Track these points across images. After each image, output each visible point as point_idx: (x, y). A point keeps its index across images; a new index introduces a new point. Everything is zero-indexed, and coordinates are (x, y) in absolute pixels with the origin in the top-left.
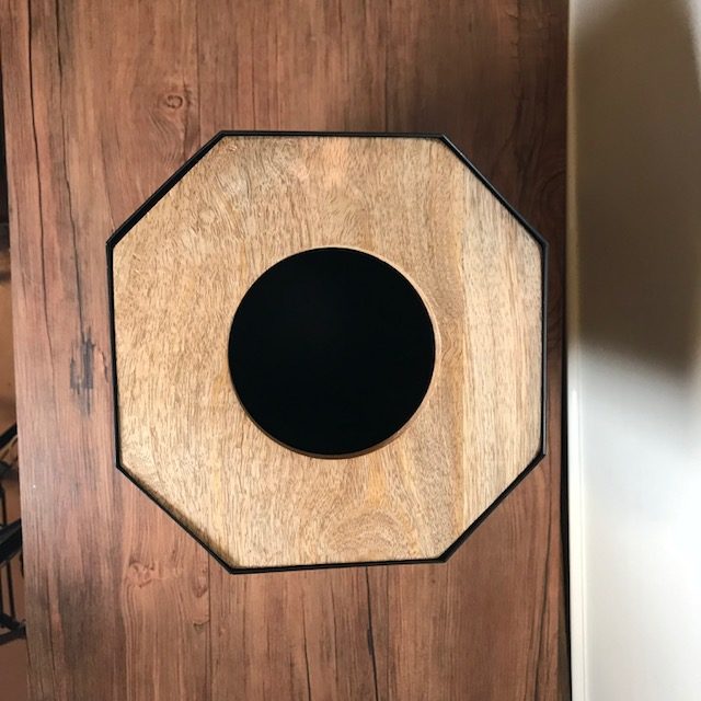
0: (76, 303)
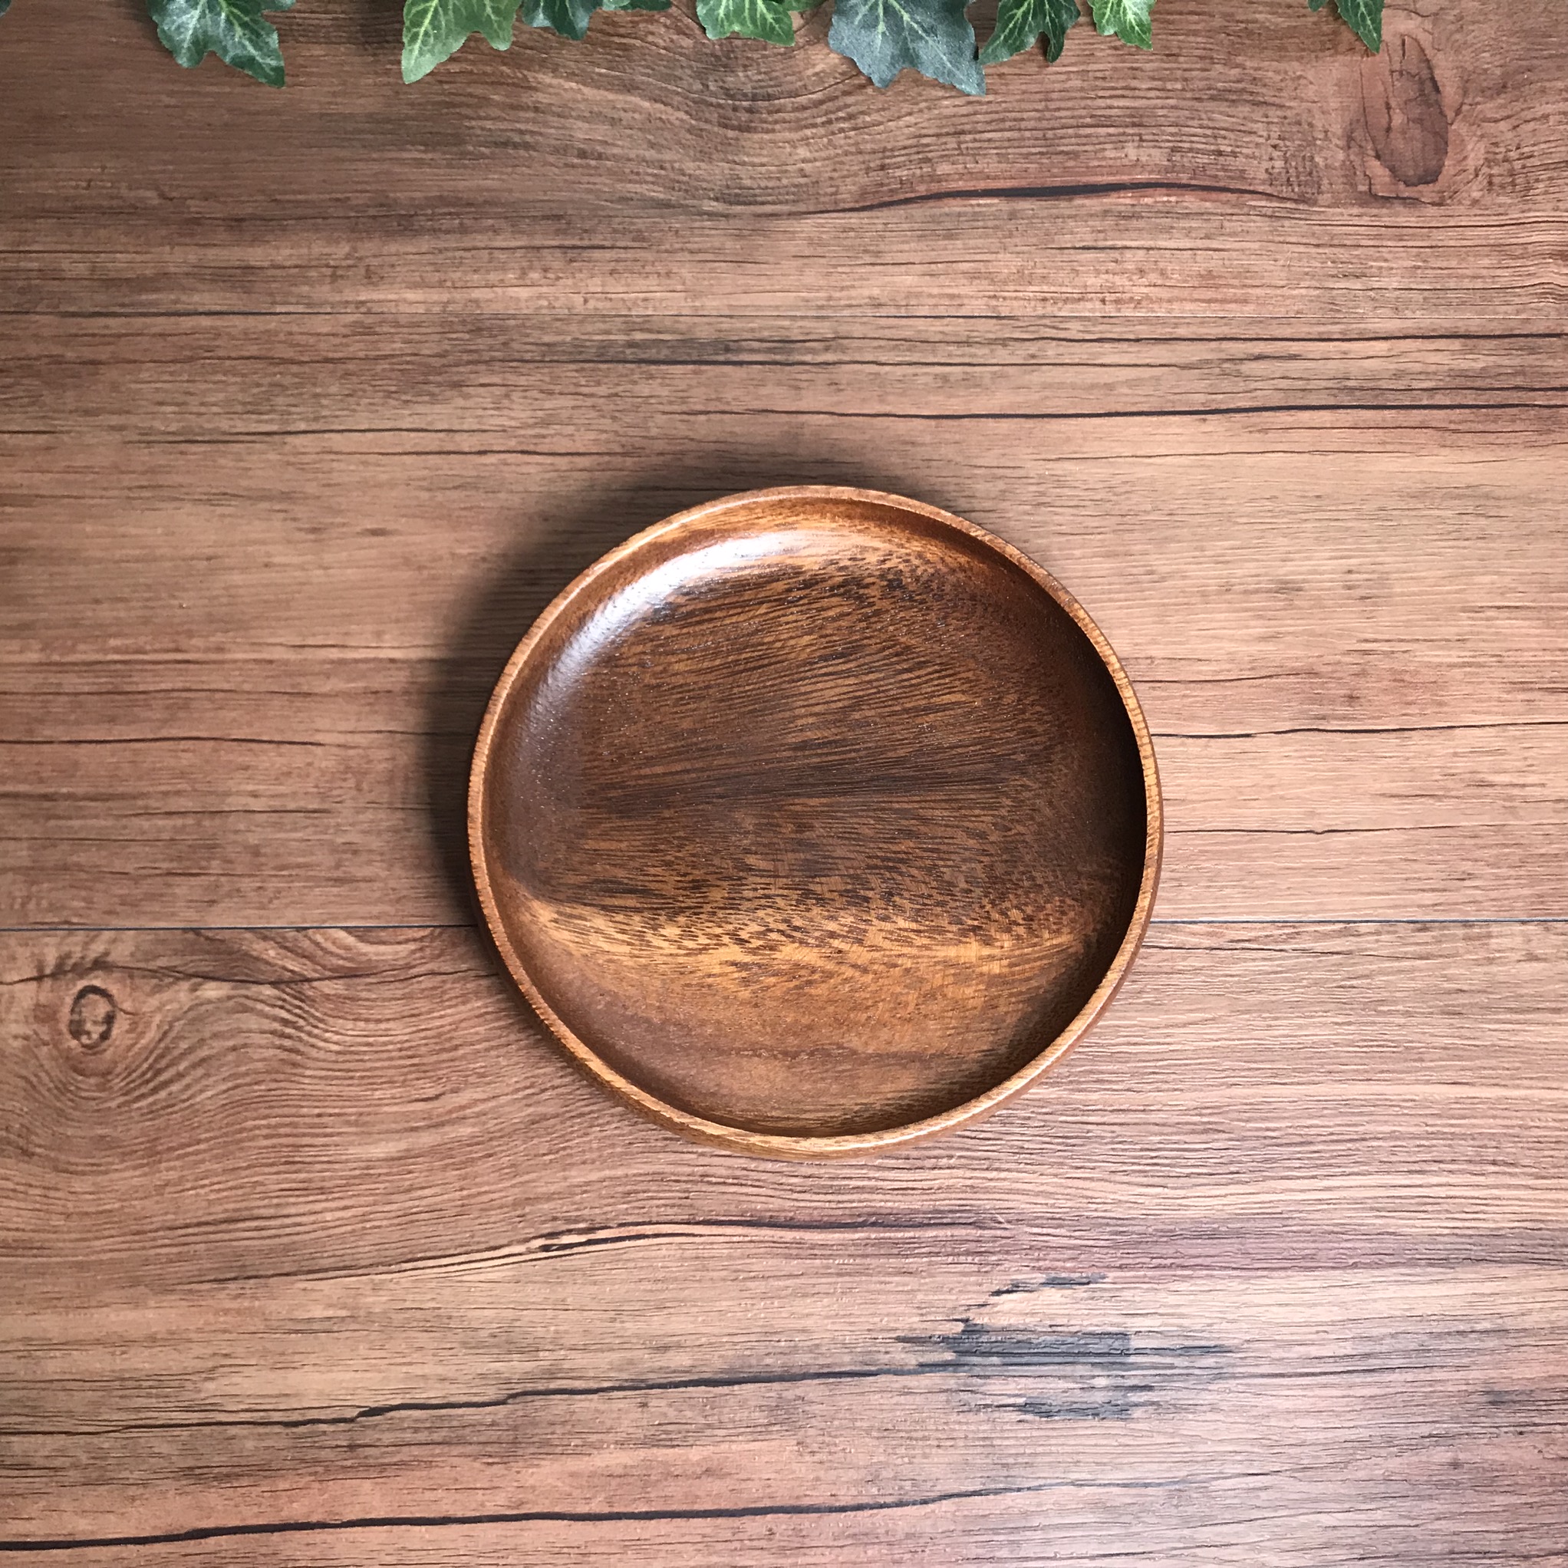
0: (810, 1389)
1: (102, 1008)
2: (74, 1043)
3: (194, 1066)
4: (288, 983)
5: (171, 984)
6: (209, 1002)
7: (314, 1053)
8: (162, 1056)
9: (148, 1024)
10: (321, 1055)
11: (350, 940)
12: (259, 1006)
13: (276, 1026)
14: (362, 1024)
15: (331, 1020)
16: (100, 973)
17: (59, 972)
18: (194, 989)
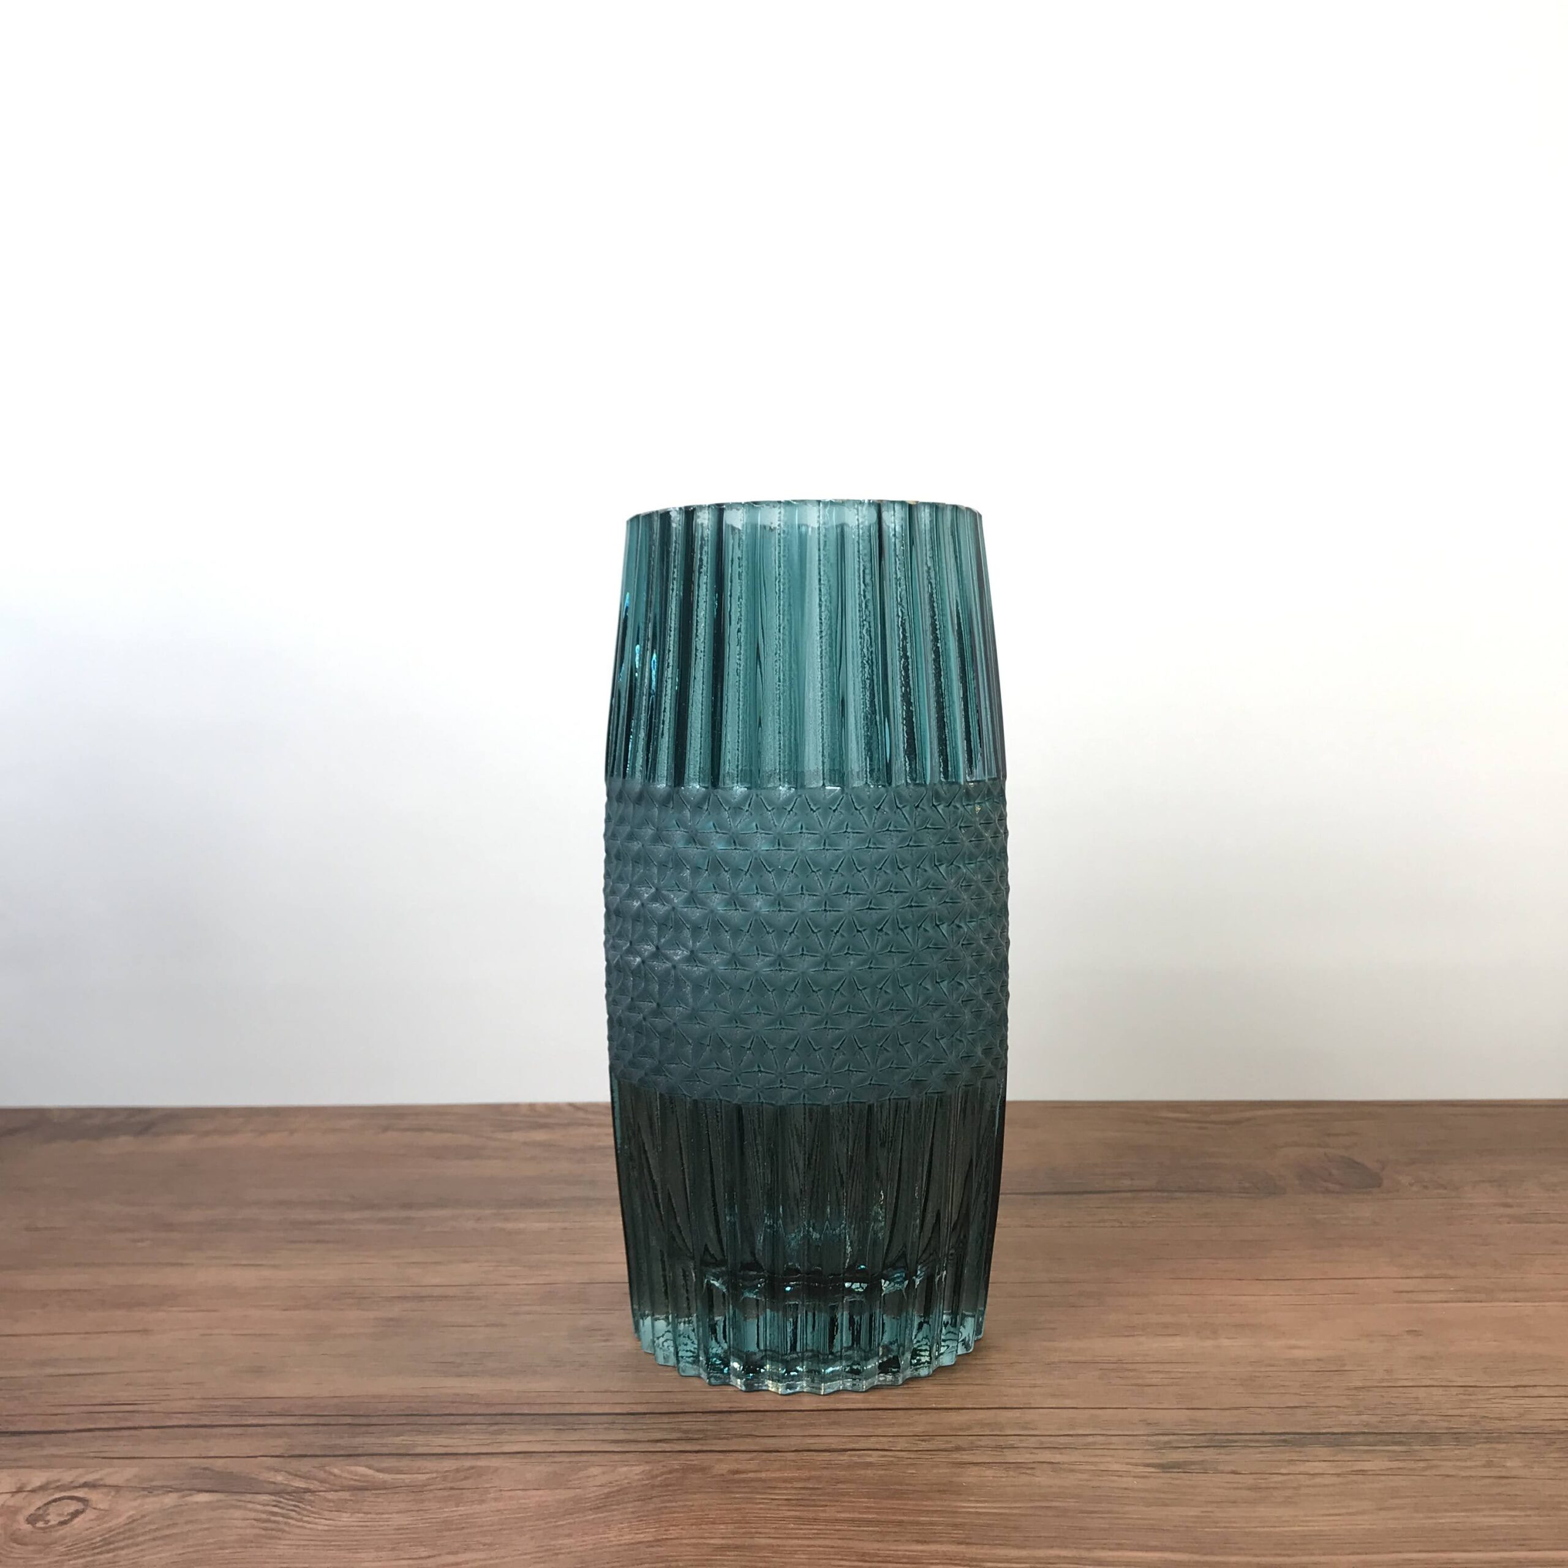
1: (74, 1506)
2: (29, 1527)
3: (154, 1539)
4: (288, 1493)
5: (158, 1495)
6: (197, 1503)
7: (298, 1531)
8: (123, 1533)
9: (119, 1516)
10: (307, 1532)
11: (370, 1472)
12: (250, 1506)
13: (264, 1516)
14: (361, 1515)
15: (327, 1514)
16: (86, 1490)
17: (43, 1488)
18: (183, 1497)
